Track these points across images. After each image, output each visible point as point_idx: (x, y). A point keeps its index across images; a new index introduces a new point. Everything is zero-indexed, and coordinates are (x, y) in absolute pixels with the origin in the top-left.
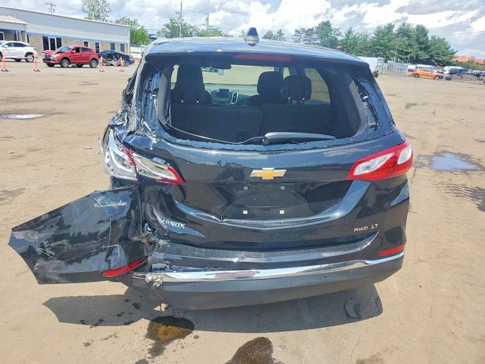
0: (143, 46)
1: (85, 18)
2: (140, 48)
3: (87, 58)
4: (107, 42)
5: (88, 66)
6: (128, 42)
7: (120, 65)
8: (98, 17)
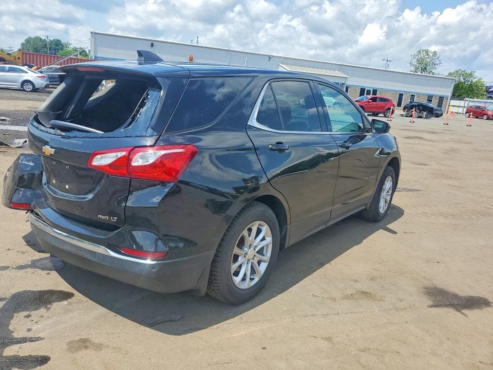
0: (467, 99)
1: (411, 71)
2: (464, 102)
3: (382, 107)
4: (424, 94)
5: (382, 115)
6: (450, 95)
7: (411, 116)
8: (424, 69)
